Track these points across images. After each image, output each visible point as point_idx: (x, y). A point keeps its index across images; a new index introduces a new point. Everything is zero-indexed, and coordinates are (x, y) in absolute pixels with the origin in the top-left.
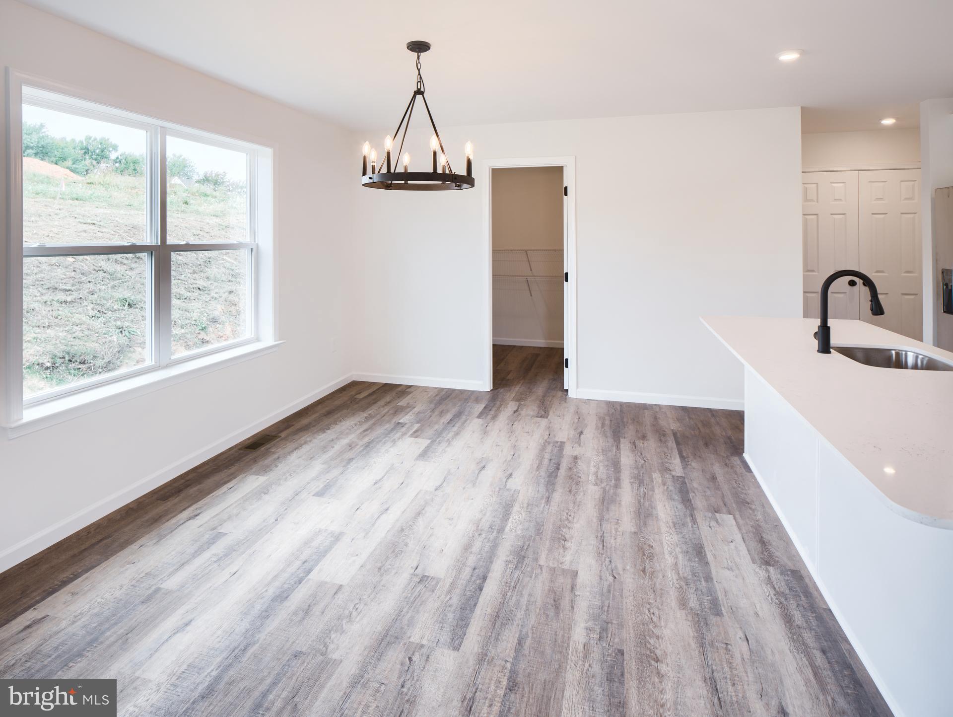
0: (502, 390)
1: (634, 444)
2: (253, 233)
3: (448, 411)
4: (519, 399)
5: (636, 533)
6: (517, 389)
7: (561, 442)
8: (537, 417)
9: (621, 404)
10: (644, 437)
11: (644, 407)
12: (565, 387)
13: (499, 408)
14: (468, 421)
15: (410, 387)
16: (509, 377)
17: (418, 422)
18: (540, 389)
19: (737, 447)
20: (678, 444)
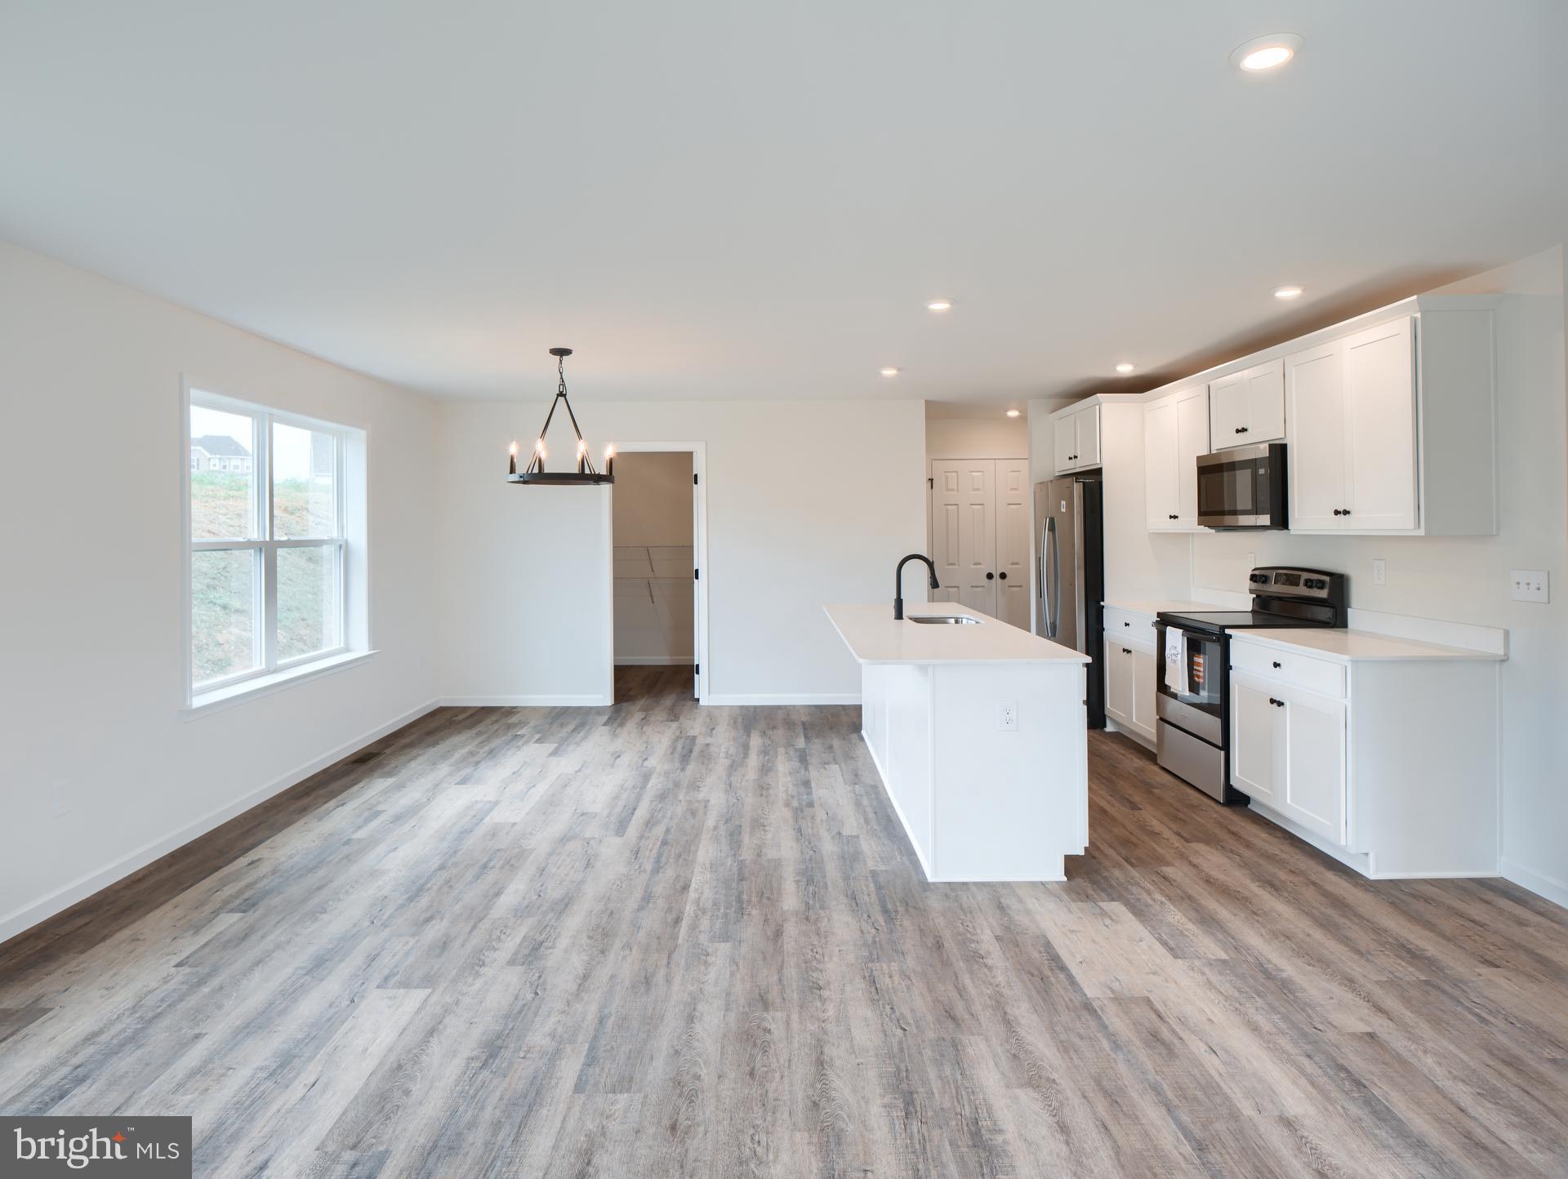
0: (625, 704)
1: (764, 733)
2: (341, 528)
3: (568, 724)
4: (645, 709)
5: (758, 779)
6: (641, 703)
7: (694, 737)
8: (667, 721)
9: (755, 707)
10: (774, 728)
11: (779, 707)
12: (696, 697)
13: (624, 718)
14: (593, 729)
15: (515, 707)
16: (631, 693)
17: (538, 733)
18: (668, 701)
19: (857, 727)
20: (805, 729)
